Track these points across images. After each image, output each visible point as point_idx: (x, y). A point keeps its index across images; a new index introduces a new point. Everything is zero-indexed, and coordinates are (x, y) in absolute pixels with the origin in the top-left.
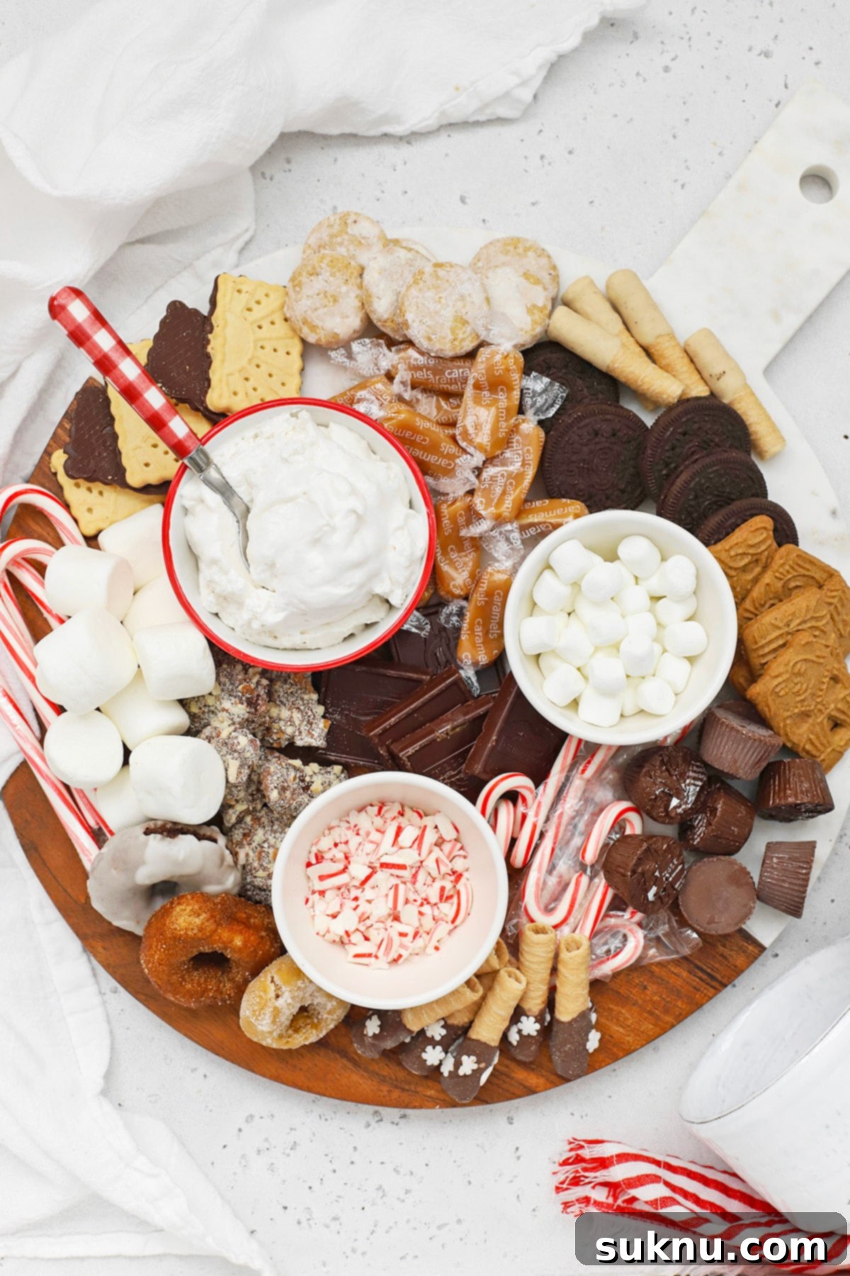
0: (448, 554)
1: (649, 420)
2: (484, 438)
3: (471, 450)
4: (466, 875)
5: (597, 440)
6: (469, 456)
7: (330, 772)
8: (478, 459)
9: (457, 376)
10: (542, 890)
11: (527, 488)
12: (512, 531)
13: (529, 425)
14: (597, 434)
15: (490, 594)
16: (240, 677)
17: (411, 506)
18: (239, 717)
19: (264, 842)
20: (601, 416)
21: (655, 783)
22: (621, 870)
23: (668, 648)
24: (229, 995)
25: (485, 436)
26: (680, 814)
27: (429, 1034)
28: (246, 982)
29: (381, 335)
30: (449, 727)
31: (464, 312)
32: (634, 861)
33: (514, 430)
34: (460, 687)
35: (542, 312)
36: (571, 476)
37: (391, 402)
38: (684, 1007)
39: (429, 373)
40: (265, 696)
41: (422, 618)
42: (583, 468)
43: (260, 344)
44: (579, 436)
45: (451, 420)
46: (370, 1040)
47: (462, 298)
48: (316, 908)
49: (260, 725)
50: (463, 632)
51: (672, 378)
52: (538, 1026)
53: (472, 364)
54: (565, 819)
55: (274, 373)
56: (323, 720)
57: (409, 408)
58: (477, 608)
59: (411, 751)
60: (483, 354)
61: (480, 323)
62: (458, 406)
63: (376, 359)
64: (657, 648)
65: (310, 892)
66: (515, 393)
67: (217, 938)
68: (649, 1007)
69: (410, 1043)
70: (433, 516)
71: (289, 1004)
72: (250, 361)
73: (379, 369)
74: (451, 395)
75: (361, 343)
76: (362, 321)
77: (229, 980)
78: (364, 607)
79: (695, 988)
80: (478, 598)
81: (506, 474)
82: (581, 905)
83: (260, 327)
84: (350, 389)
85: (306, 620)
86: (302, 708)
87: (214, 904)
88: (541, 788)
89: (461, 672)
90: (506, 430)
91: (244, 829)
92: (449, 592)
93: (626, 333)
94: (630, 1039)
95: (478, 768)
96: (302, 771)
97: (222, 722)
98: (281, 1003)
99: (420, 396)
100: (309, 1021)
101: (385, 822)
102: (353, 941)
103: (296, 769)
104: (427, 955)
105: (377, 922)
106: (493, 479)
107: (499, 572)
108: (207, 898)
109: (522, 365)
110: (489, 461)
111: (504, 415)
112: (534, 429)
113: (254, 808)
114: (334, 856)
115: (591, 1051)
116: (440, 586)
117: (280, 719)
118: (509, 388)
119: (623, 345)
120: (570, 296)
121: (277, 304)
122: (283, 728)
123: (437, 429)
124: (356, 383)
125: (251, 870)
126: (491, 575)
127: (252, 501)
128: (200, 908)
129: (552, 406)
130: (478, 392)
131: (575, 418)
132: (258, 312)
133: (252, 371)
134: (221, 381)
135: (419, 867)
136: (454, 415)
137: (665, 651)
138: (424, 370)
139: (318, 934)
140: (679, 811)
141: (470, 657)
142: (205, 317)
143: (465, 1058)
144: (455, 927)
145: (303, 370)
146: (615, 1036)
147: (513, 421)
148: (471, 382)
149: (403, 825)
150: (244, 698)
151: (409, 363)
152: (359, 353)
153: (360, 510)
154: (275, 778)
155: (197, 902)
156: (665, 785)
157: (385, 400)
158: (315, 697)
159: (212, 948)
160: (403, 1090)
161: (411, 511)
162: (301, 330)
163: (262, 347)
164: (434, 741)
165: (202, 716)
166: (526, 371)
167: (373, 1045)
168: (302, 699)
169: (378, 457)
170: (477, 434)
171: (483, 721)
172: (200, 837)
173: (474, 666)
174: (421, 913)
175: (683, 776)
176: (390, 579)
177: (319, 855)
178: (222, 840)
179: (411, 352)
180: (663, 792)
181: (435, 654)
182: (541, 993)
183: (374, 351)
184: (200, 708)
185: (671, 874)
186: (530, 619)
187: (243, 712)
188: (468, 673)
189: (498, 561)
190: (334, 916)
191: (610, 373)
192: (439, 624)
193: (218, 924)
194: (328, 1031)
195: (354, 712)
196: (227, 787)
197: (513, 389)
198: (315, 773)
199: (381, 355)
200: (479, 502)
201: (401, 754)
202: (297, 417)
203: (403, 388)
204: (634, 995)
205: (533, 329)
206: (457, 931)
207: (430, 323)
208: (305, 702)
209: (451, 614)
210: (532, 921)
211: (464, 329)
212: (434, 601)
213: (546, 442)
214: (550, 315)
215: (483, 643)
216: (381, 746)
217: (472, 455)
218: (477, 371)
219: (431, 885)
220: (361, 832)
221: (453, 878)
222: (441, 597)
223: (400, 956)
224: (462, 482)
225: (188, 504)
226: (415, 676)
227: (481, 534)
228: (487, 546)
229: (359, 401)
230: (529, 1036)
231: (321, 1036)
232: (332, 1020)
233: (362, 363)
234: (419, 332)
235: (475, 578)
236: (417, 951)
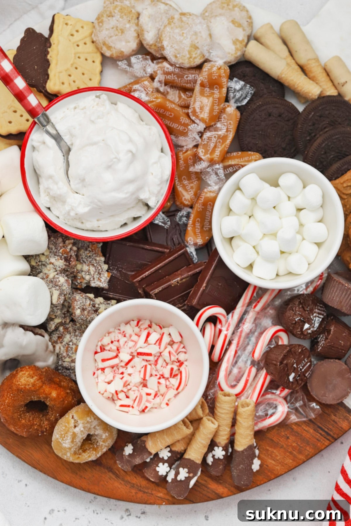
0: (182, 181)
1: (300, 108)
2: (205, 115)
3: (197, 121)
4: (185, 363)
5: (270, 118)
6: (196, 125)
7: (109, 304)
8: (201, 127)
9: (191, 79)
10: (229, 375)
11: (229, 145)
12: (219, 169)
13: (231, 109)
14: (270, 115)
15: (205, 204)
16: (61, 245)
17: (162, 151)
18: (59, 267)
19: (70, 342)
20: (273, 105)
21: (295, 314)
22: (274, 362)
23: (305, 237)
24: (46, 429)
25: (206, 114)
26: (310, 333)
27: (161, 456)
28: (56, 421)
29: (148, 53)
30: (179, 279)
31: (196, 42)
32: (282, 357)
33: (223, 111)
34: (186, 257)
35: (241, 43)
36: (254, 139)
37: (152, 92)
38: (310, 450)
39: (175, 76)
40: (75, 257)
41: (166, 218)
42: (262, 134)
43: (78, 55)
44: (259, 116)
45: (187, 105)
46: (127, 457)
47: (196, 34)
48: (99, 378)
49: (71, 273)
50: (189, 226)
51: (315, 84)
52: (224, 453)
53: (200, 72)
54: (243, 335)
55: (85, 73)
56: (107, 273)
57: (163, 96)
58: (197, 211)
59: (157, 291)
60: (206, 67)
61: (205, 48)
62: (191, 97)
63: (145, 67)
64: (299, 237)
65: (96, 369)
66: (224, 89)
67: (42, 391)
68: (290, 449)
69: (149, 462)
70: (175, 157)
71: (82, 431)
72: (72, 65)
73: (146, 73)
74: (188, 90)
75: (136, 57)
76: (137, 45)
77: (46, 420)
78: (133, 207)
79: (317, 440)
80: (198, 206)
81: (217, 136)
82: (251, 385)
83: (78, 46)
84: (129, 84)
85: (101, 213)
86: (95, 265)
87: (42, 372)
88: (230, 315)
89: (188, 249)
90: (218, 111)
91: (58, 334)
92: (182, 203)
93: (290, 57)
94: (278, 468)
95: (195, 302)
96: (94, 301)
97: (49, 270)
98: (77, 430)
99: (169, 90)
100: (91, 446)
101: (141, 331)
102: (120, 397)
103: (91, 299)
104: (162, 408)
105: (134, 386)
106: (209, 138)
107: (210, 192)
108: (37, 369)
109: (229, 74)
110: (208, 128)
111: (217, 102)
112: (234, 111)
113: (65, 322)
114: (111, 348)
115: (255, 471)
116: (176, 199)
117: (82, 271)
118: (221, 87)
119: (288, 64)
120: (258, 35)
121: (89, 32)
122: (84, 276)
123: (178, 109)
124: (132, 81)
125: (62, 358)
126: (206, 193)
127: (72, 144)
128: (34, 374)
129: (245, 98)
130: (203, 88)
131: (258, 106)
132: (77, 37)
133: (73, 71)
134: (55, 76)
135: (159, 356)
136: (188, 102)
137: (304, 239)
138: (172, 74)
139: (100, 392)
140: (309, 331)
141: (192, 240)
142: (46, 38)
143: (181, 469)
144: (178, 393)
145: (101, 72)
146: (270, 466)
147: (222, 105)
148: (199, 82)
149: (151, 332)
150: (63, 257)
151: (164, 70)
152: (135, 63)
153: (134, 151)
154: (79, 303)
155: (32, 370)
156: (301, 316)
157: (149, 91)
158: (103, 259)
159: (39, 398)
160: (144, 492)
161: (162, 154)
162: (102, 48)
163: (79, 57)
164: (170, 286)
165: (37, 267)
166: (231, 78)
167: (128, 461)
168: (96, 260)
169: (144, 123)
170: (201, 112)
171: (199, 276)
172: (35, 334)
173: (195, 246)
174: (159, 383)
175: (311, 312)
176: (149, 191)
177: (102, 347)
178: (47, 337)
179: (165, 64)
180: (300, 319)
181: (173, 239)
182: (226, 433)
183: (143, 62)
184: (37, 263)
185: (303, 367)
186: (227, 217)
187: (62, 264)
188: (192, 250)
189: (210, 186)
190: (109, 383)
191: (279, 81)
192: (176, 222)
193: (44, 383)
194: (102, 453)
195: (125, 269)
196: (51, 307)
197: (223, 88)
198: (101, 303)
199: (148, 65)
200: (201, 152)
201: (151, 293)
202: (100, 98)
203: (159, 84)
204: (281, 442)
205: (236, 53)
206: (180, 395)
207: (176, 47)
208: (97, 262)
209: (182, 216)
210: (222, 390)
211: (196, 52)
212: (173, 209)
213: (241, 119)
214: (246, 45)
215: (200, 232)
216: (140, 288)
217: (198, 125)
218: (202, 77)
219: (166, 367)
220: (127, 335)
221: (178, 364)
222: (177, 206)
223: (146, 407)
224: (192, 139)
225: (35, 144)
226: (160, 249)
227: (201, 170)
228: (205, 177)
229: (135, 91)
230: (219, 459)
231: (99, 455)
232: (105, 446)
233: (136, 69)
234: (170, 52)
235: (197, 196)
236: (155, 406)
